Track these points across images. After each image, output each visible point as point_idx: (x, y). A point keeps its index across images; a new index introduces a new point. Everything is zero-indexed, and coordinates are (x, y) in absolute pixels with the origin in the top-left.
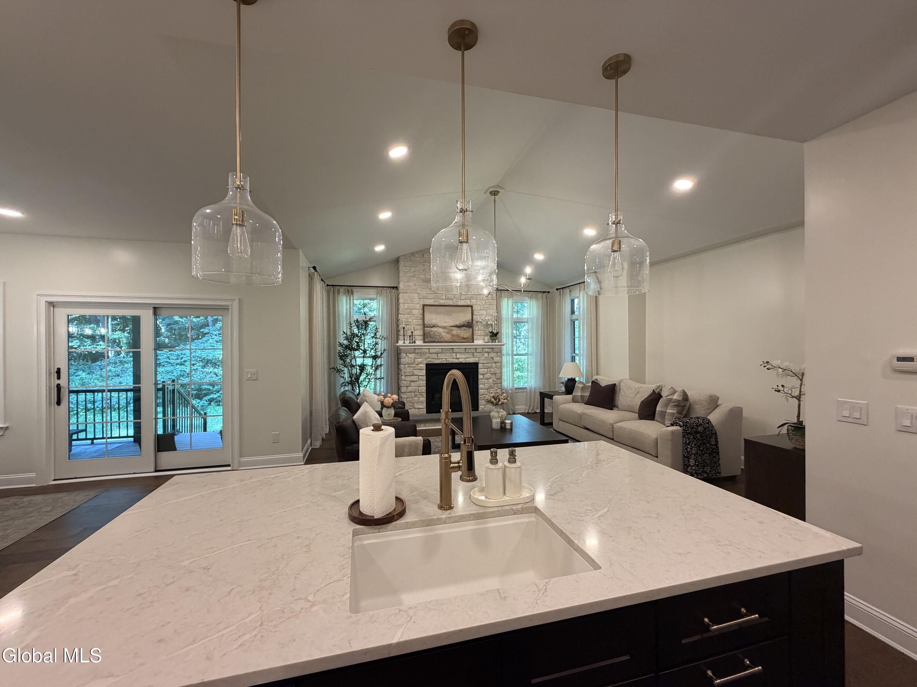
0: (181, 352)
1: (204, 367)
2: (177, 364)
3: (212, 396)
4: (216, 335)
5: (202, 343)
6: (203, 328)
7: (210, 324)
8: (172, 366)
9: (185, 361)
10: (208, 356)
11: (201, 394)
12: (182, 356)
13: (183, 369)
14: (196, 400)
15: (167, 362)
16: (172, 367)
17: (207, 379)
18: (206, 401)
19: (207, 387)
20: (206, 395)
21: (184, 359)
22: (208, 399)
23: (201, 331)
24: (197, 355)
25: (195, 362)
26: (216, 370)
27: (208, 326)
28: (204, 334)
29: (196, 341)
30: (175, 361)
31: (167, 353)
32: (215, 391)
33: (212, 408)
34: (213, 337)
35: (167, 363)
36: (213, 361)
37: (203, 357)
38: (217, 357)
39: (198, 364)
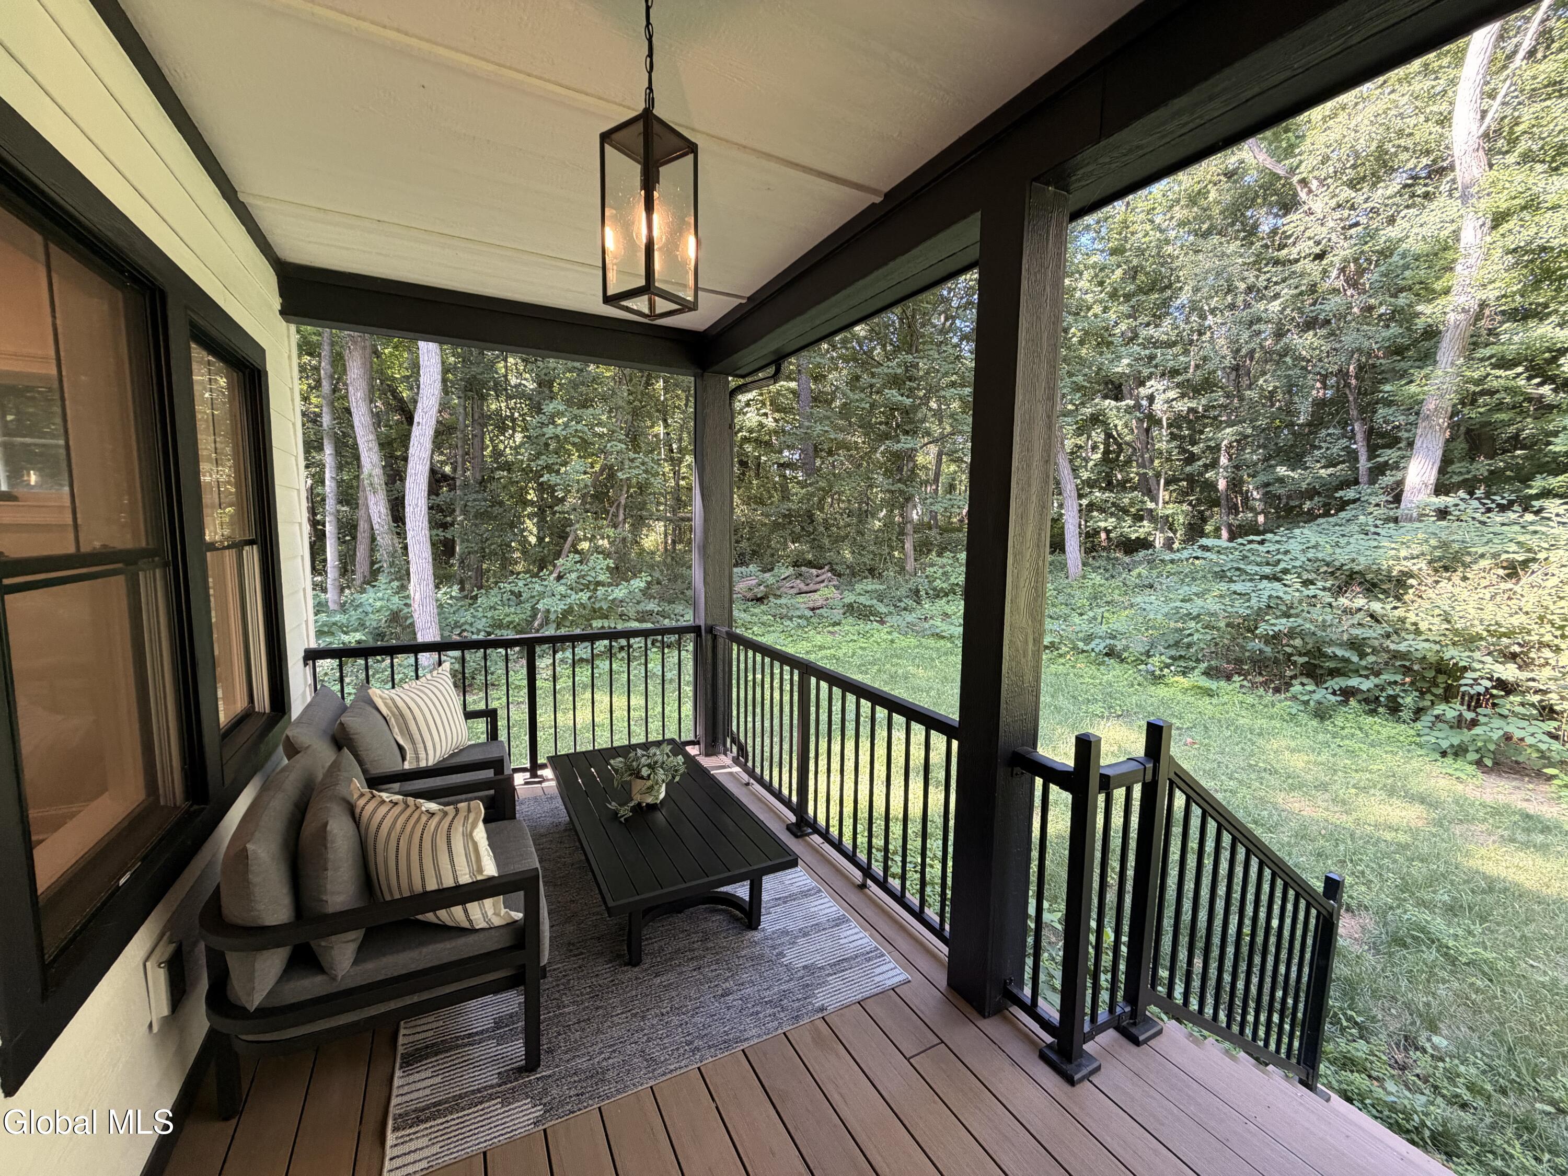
0: (1278, 546)
1: (1339, 591)
2: (1266, 577)
3: (1354, 682)
4: (1377, 505)
5: (1336, 525)
6: (1342, 489)
7: (1363, 478)
8: (1251, 580)
9: (1285, 571)
10: (1353, 560)
11: (1322, 667)
12: (1279, 557)
13: (1275, 594)
14: (1305, 680)
15: (1238, 569)
16: (1249, 584)
17: (1347, 628)
18: (1334, 693)
19: (1340, 652)
20: (1334, 673)
21: (1282, 565)
22: (1340, 689)
23: (1337, 495)
24: (1320, 555)
25: (1314, 576)
26: (1376, 606)
27: (1356, 482)
28: (1343, 505)
29: (1321, 520)
30: (1257, 568)
31: (1242, 548)
32: (1366, 668)
33: (1350, 717)
34: (1371, 509)
35: (1238, 573)
36: (1369, 577)
37: (1337, 564)
38: (1385, 567)
39: (1320, 584)
